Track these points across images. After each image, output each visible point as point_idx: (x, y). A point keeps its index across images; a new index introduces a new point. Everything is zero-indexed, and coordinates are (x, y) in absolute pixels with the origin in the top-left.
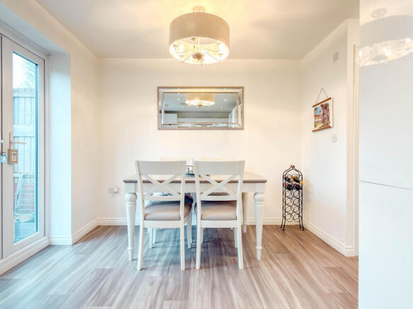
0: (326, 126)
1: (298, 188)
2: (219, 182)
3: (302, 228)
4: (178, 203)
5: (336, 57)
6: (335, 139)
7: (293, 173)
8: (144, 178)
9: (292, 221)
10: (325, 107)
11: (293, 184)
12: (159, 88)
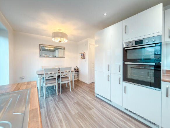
0: (84, 58)
1: (78, 71)
2: (66, 72)
3: (78, 80)
4: (55, 79)
5: (86, 45)
6: (86, 61)
7: (77, 68)
8: (46, 73)
9: (76, 79)
10: (84, 54)
11: (77, 71)
12: (40, 45)
